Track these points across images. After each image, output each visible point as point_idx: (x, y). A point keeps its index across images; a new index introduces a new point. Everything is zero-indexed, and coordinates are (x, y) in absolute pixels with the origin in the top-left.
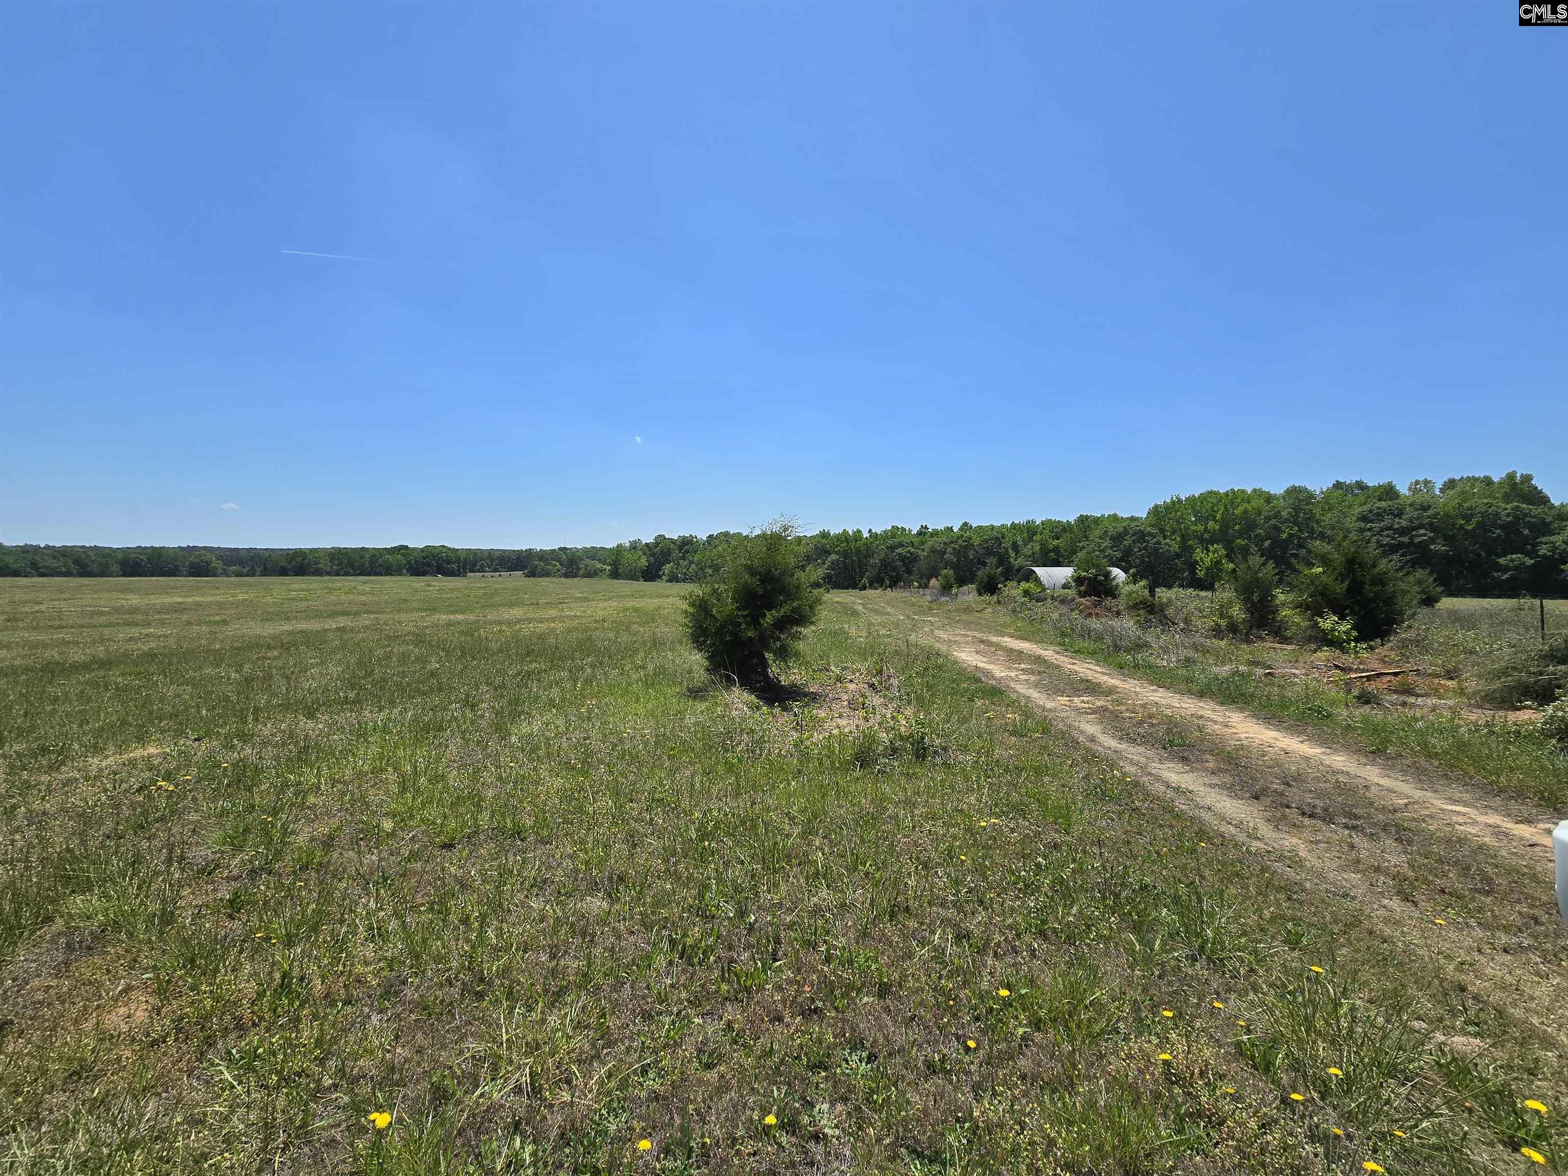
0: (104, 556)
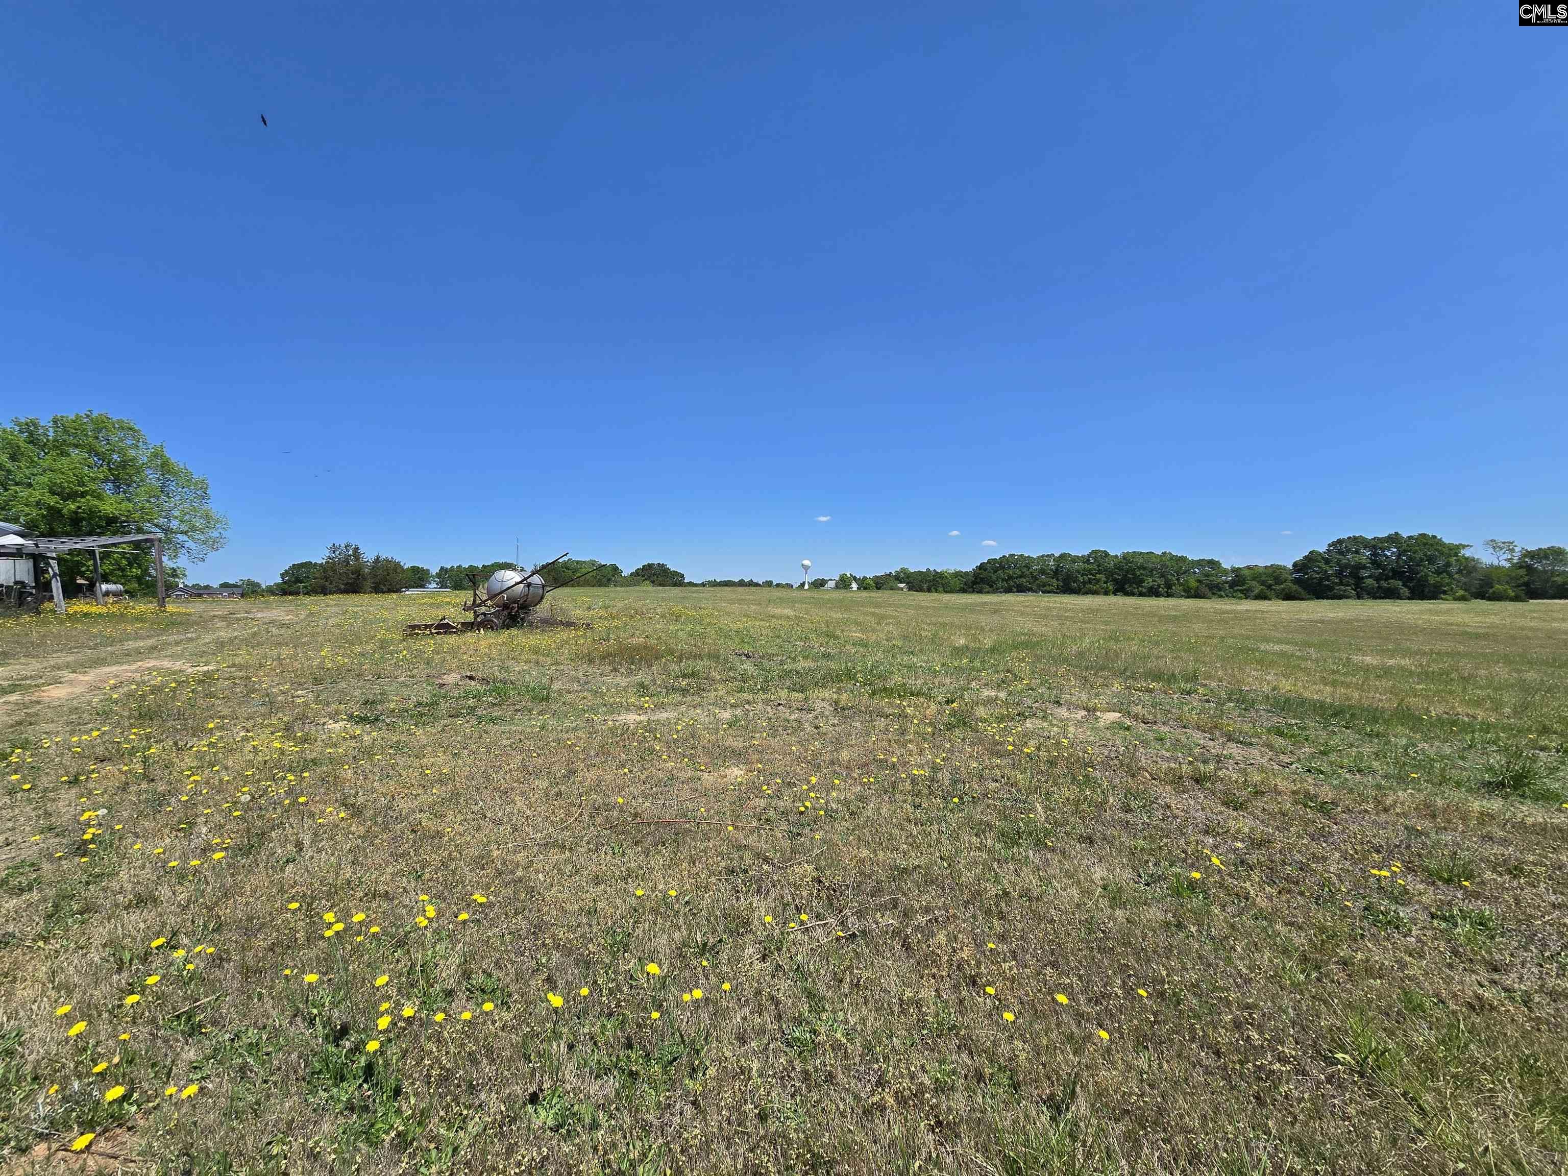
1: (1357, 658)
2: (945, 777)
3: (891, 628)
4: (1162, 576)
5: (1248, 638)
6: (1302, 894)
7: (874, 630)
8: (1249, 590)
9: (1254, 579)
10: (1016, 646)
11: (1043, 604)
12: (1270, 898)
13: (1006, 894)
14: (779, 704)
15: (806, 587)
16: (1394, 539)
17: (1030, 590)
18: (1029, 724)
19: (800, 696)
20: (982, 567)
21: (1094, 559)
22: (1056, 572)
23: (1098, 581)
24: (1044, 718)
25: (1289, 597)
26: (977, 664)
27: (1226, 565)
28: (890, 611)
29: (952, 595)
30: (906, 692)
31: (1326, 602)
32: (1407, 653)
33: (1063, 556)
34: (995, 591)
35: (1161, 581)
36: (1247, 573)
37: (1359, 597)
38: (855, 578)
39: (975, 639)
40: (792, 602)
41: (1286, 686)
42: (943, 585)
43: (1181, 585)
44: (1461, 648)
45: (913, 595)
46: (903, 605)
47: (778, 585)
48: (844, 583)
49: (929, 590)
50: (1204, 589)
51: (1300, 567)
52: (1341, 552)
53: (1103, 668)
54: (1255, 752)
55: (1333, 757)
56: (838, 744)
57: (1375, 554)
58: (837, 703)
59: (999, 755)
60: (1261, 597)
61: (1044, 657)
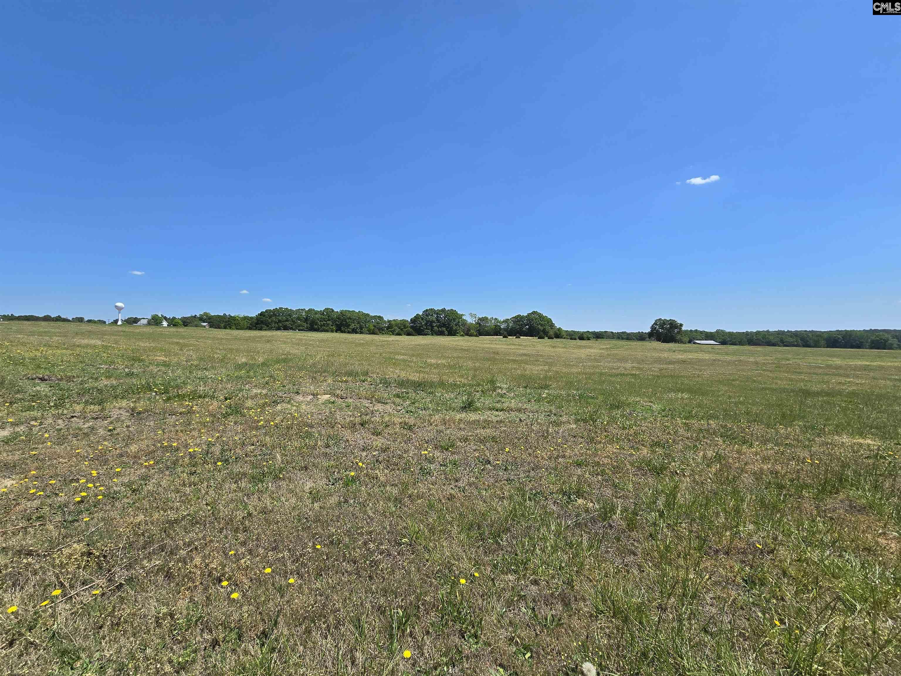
0: (817, 336)
1: (429, 361)
2: (217, 450)
3: (191, 353)
4: (359, 323)
5: (391, 353)
6: (398, 469)
7: (176, 355)
8: (394, 331)
9: (396, 325)
10: (278, 361)
11: (298, 337)
12: (386, 475)
13: (250, 514)
14: (73, 417)
15: (120, 323)
16: (443, 310)
17: (292, 329)
18: (279, 407)
19: (97, 408)
20: (262, 314)
21: (327, 313)
22: (306, 320)
23: (328, 325)
24: (289, 402)
25: (409, 334)
26: (251, 373)
27: (386, 319)
28: (192, 341)
29: (240, 331)
30: (195, 396)
31: (421, 336)
32: (445, 358)
33: (310, 310)
34: (270, 329)
35: (358, 326)
36: (393, 323)
37: (432, 335)
38: (165, 318)
39: (253, 358)
40: (101, 335)
41: (403, 374)
42: (235, 324)
43: (366, 327)
44: (460, 355)
45: (212, 330)
46: (202, 337)
47: (89, 321)
48: (155, 321)
49: (225, 328)
50: (377, 330)
51: (413, 321)
52: (427, 315)
53: (324, 372)
54: (388, 406)
55: (417, 405)
56: (129, 439)
57: (437, 317)
58: (133, 409)
59: (257, 428)
60: (399, 334)
61: (293, 367)
